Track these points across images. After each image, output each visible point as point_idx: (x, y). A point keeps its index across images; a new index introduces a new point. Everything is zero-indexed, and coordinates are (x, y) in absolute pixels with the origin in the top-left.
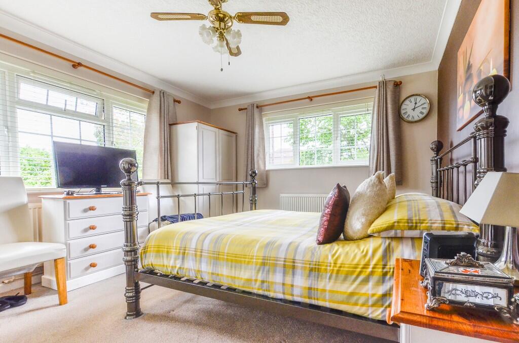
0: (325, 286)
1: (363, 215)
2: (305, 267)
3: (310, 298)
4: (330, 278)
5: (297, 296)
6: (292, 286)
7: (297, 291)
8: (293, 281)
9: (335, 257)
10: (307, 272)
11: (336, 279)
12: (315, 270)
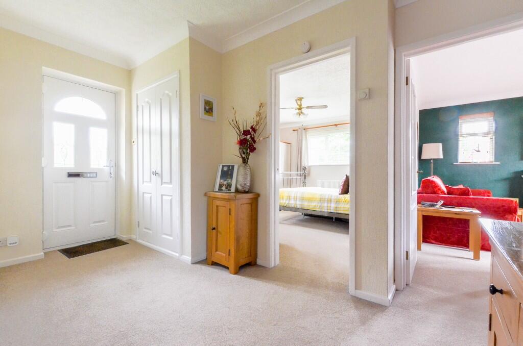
0: (341, 206)
4: (343, 204)
6: (330, 207)
7: (332, 209)
8: (330, 205)
10: (335, 202)
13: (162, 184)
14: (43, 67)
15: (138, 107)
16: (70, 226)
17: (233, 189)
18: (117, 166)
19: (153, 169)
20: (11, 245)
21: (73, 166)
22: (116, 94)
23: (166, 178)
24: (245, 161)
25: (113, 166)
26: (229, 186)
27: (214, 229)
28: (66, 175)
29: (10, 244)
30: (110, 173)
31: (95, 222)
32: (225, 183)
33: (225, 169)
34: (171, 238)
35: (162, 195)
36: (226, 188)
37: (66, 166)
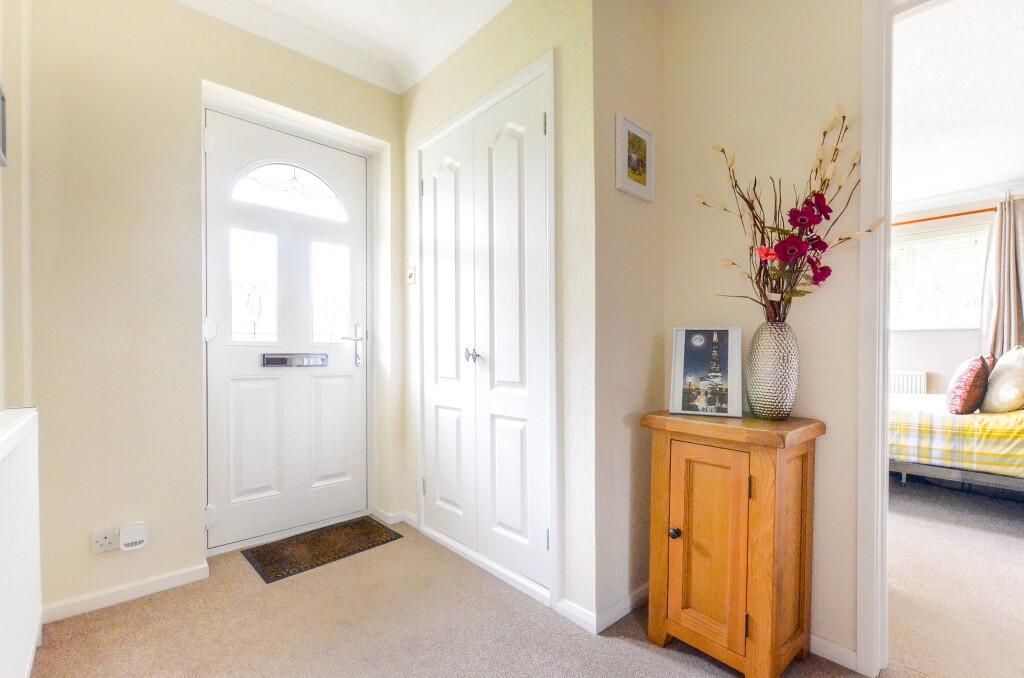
0: (972, 448)
1: (1015, 386)
2: (946, 433)
3: (952, 460)
4: (979, 441)
5: (936, 458)
6: (930, 449)
7: (935, 454)
8: (931, 444)
9: (982, 424)
10: (949, 435)
11: (986, 442)
12: (958, 435)
13: (492, 385)
14: (205, 83)
15: (422, 183)
16: (267, 488)
17: (735, 406)
18: (370, 337)
19: (467, 343)
20: (131, 548)
21: (274, 339)
22: (368, 159)
23: (507, 367)
24: (776, 314)
25: (362, 339)
26: (719, 396)
27: (677, 533)
28: (258, 360)
29: (127, 545)
30: (357, 356)
31: (322, 478)
32: (704, 385)
33: (698, 341)
34: (525, 541)
35: (493, 417)
36: (710, 402)
37: (259, 338)
